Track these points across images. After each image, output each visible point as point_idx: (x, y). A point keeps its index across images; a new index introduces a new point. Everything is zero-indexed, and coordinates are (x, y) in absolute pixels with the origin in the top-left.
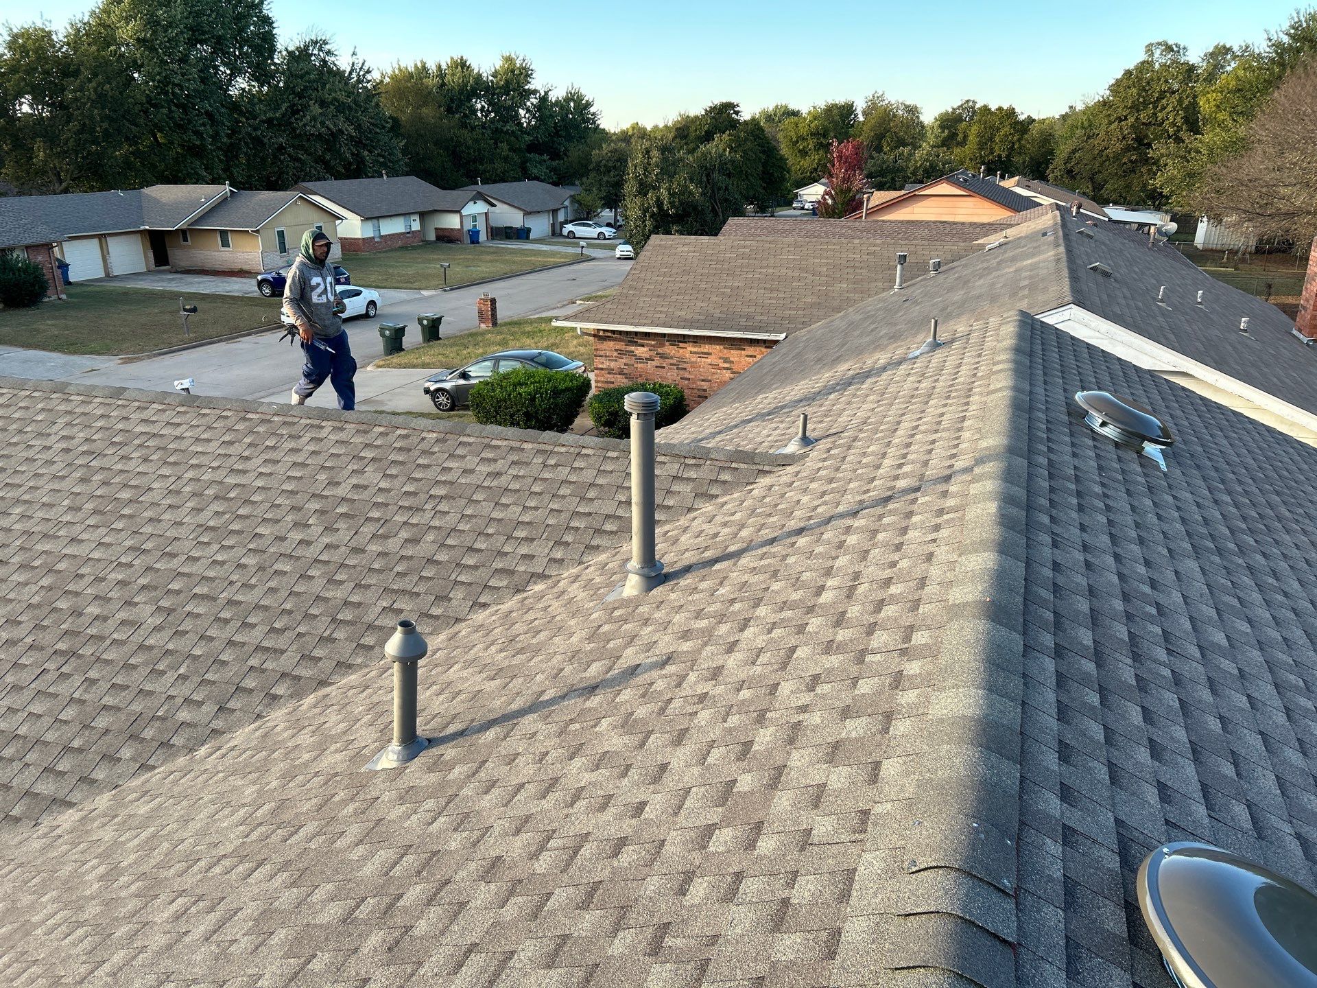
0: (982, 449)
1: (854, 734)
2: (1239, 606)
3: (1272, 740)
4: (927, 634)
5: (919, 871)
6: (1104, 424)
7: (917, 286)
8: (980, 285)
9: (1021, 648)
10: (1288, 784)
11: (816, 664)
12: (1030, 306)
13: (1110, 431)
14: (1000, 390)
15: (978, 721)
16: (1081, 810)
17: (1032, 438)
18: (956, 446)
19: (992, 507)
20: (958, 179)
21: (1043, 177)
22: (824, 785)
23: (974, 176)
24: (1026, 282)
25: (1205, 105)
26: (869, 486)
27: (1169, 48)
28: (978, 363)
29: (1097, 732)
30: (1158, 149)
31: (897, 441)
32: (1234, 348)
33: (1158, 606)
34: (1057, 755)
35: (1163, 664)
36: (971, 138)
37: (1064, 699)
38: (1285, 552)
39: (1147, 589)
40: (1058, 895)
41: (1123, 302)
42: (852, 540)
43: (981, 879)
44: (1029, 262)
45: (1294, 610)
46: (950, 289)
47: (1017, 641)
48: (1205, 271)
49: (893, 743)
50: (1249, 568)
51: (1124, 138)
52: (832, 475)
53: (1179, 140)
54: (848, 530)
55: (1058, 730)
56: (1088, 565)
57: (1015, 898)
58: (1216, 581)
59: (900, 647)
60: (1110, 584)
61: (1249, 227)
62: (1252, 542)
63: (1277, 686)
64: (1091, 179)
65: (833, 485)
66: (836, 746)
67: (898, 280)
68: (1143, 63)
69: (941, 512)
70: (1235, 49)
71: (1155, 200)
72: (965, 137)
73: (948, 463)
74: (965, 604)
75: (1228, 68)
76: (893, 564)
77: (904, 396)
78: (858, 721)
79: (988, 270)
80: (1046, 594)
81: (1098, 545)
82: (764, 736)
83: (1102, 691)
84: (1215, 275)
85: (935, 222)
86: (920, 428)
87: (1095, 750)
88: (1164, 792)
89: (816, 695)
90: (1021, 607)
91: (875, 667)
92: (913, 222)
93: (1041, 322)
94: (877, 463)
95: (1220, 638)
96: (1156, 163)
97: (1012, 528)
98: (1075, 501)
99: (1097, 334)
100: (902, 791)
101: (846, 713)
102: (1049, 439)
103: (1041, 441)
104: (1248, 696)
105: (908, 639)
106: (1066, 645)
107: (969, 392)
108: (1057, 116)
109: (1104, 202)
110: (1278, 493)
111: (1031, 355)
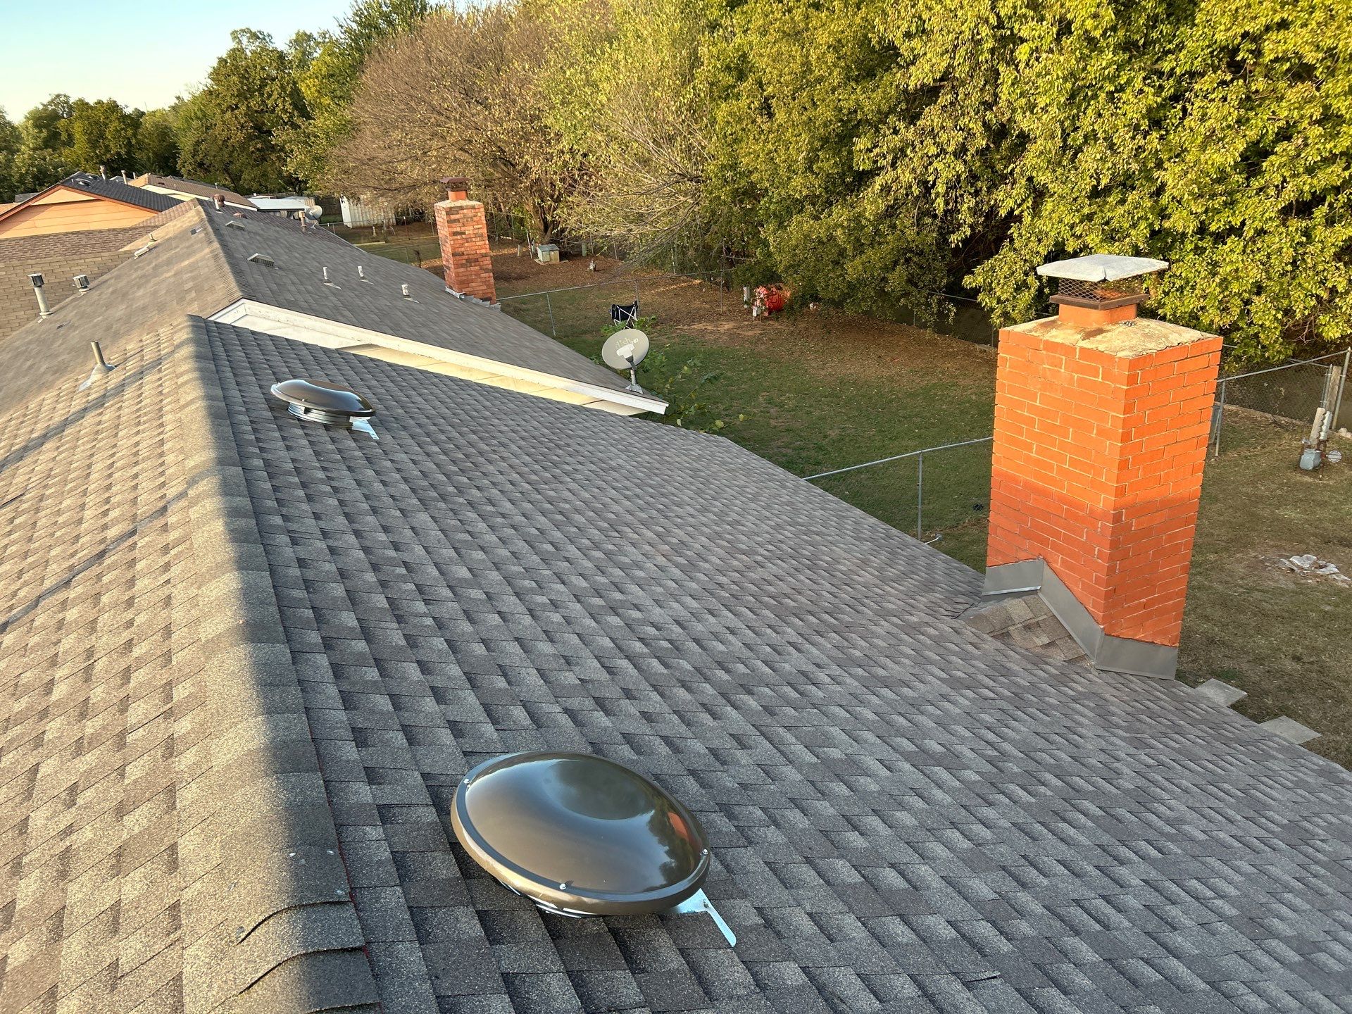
0: (191, 469)
1: (137, 830)
2: (471, 539)
3: (526, 641)
4: (188, 684)
5: (249, 934)
6: (307, 411)
7: (70, 308)
8: (141, 295)
9: (289, 656)
10: (547, 672)
11: (69, 772)
12: (202, 309)
13: (316, 416)
14: (191, 402)
15: (267, 748)
16: (390, 784)
17: (239, 444)
18: (163, 473)
19: (219, 526)
20: (77, 183)
21: (176, 173)
22: (119, 902)
23: (95, 178)
24: (190, 284)
25: (308, 90)
26: (75, 547)
27: (254, 36)
28: (160, 379)
29: (384, 703)
30: (280, 136)
31: (93, 486)
32: (404, 314)
33: (406, 565)
34: (354, 743)
35: (425, 615)
36: (77, 136)
37: (346, 687)
38: (492, 480)
39: (391, 553)
40: (391, 874)
41: (292, 288)
42: (72, 614)
43: (314, 905)
44: (187, 262)
45: (513, 527)
46: (108, 306)
47: (282, 651)
48: (362, 247)
49: (184, 815)
50: (470, 503)
51: (242, 127)
52: (25, 548)
53: (295, 126)
54: (64, 605)
55: (348, 720)
56: (332, 550)
57: (353, 901)
58: (447, 524)
59: (162, 711)
60: (358, 560)
61: (384, 202)
62: (466, 480)
63: (517, 594)
64: (226, 170)
65: (30, 560)
66: (119, 854)
67: (42, 306)
68: (234, 50)
69: (166, 549)
70: (316, 36)
71: (294, 186)
72: (70, 136)
73: (160, 494)
74: (219, 636)
75: (316, 55)
76: (130, 623)
77: (87, 435)
78: (138, 812)
79: (146, 278)
80: (299, 594)
81: (336, 528)
82: (27, 887)
83: (378, 663)
84: (370, 250)
85: (67, 233)
86: (116, 465)
87: (387, 721)
88: (456, 728)
89: (79, 808)
90: (278, 616)
91: (139, 743)
92: (38, 237)
93: (216, 323)
94: (77, 517)
95: (463, 573)
96: (283, 149)
97: (246, 541)
98: (302, 493)
99: (279, 324)
100: (208, 861)
101: (121, 811)
102: (258, 440)
103: (249, 443)
104: (499, 613)
105: (169, 698)
106: (334, 635)
107: (160, 413)
108: (167, 108)
109: (247, 193)
110: (474, 432)
111: (215, 358)
